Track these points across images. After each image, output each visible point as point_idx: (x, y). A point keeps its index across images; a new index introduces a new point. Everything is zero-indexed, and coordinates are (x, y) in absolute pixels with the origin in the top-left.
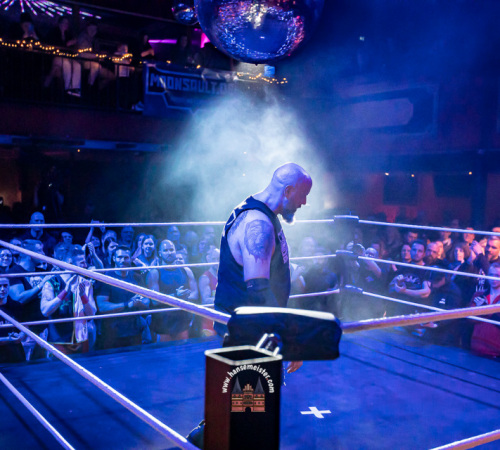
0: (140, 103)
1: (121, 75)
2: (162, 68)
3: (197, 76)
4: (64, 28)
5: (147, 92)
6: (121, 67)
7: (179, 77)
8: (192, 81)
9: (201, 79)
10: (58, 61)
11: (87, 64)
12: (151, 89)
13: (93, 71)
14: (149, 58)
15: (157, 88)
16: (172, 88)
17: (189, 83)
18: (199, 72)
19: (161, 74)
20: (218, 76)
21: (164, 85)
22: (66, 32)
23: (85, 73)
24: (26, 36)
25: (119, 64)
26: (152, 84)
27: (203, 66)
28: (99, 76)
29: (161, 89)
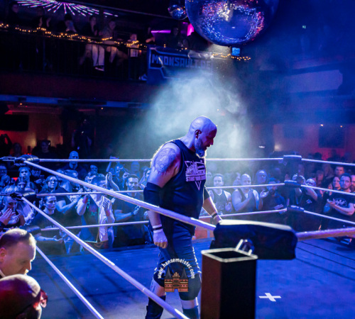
0: (145, 75)
1: (132, 56)
2: (161, 51)
3: (185, 55)
4: (93, 24)
5: (150, 67)
6: (132, 50)
7: (172, 56)
8: (181, 59)
9: (188, 58)
10: (89, 47)
11: (109, 48)
12: (152, 65)
13: (112, 53)
14: (151, 44)
15: (157, 64)
16: (167, 64)
17: (179, 61)
18: (186, 53)
19: (159, 55)
20: (199, 55)
21: (162, 63)
22: (95, 26)
23: (107, 54)
24: (68, 30)
25: (130, 48)
26: (153, 62)
27: (189, 49)
28: (116, 56)
29: (159, 65)
